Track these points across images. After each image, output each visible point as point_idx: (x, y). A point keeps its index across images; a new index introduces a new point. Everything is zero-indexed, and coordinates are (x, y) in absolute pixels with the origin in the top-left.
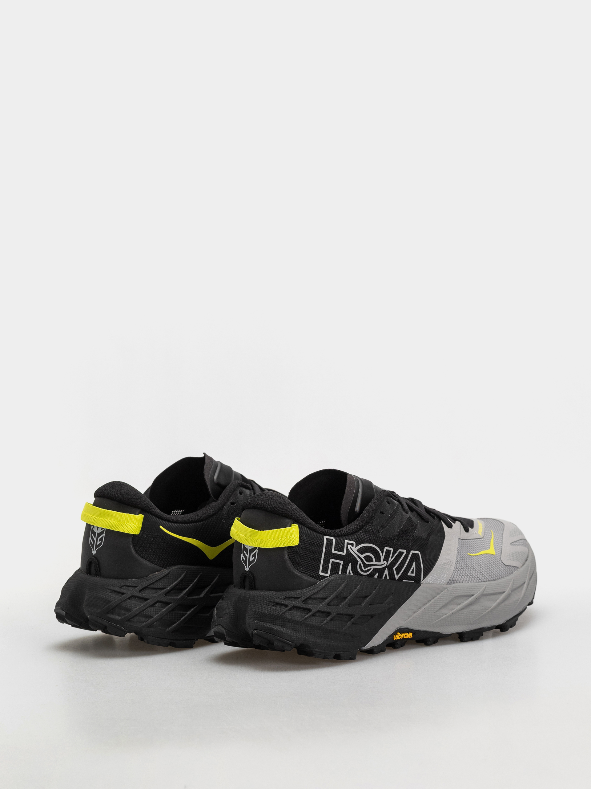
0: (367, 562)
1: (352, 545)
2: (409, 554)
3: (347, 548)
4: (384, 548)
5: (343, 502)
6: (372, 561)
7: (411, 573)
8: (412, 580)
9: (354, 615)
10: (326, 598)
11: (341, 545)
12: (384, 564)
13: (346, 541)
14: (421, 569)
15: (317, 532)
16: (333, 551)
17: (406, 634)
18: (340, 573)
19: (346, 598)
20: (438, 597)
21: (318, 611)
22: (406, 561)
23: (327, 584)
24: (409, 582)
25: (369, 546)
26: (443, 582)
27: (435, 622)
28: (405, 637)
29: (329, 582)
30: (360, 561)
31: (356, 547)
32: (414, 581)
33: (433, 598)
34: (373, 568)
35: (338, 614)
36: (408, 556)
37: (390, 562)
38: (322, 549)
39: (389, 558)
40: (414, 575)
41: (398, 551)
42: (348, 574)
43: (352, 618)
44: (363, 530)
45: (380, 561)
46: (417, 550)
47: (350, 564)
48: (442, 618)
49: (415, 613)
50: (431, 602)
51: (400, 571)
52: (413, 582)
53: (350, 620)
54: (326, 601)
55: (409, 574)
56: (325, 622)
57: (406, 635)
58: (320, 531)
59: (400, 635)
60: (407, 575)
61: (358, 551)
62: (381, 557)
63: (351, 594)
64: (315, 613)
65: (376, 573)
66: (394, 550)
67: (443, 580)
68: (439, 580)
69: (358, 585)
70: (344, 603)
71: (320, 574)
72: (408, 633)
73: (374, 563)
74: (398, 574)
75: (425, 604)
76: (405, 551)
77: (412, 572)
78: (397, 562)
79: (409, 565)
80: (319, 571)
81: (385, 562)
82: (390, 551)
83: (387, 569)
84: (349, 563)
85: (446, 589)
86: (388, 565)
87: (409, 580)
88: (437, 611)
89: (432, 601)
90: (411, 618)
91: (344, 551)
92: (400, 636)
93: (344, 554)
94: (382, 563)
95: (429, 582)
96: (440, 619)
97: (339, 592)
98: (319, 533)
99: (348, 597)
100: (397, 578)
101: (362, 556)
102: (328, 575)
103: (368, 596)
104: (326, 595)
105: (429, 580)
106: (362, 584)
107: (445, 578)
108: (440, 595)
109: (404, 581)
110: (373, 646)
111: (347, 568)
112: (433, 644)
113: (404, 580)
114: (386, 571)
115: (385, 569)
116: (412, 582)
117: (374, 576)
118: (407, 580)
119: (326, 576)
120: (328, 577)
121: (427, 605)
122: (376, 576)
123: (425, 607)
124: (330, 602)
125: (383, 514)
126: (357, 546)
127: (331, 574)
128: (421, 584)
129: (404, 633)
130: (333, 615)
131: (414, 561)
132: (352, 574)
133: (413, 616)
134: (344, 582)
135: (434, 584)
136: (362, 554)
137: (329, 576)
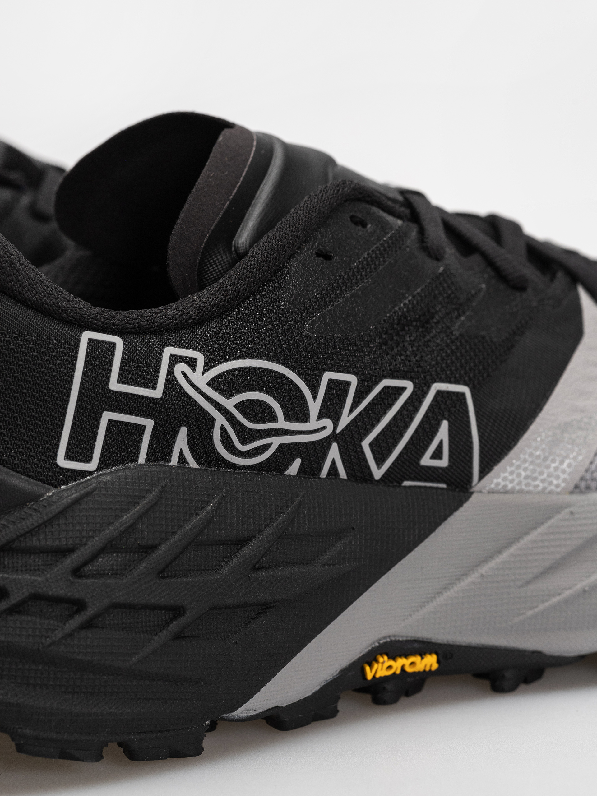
0: (252, 421)
1: (192, 363)
2: (424, 394)
3: (170, 373)
4: (320, 376)
5: (182, 215)
6: (274, 419)
7: (433, 457)
8: (438, 481)
9: (183, 607)
10: (71, 550)
11: (148, 365)
12: (324, 428)
13: (168, 351)
14: (471, 443)
15: (54, 318)
16: (114, 385)
17: (412, 659)
18: (142, 460)
19: (154, 547)
20: (533, 535)
21: (36, 597)
22: (412, 419)
23: (77, 502)
24: (425, 487)
25: (259, 368)
26: (557, 486)
27: (521, 618)
28: (409, 669)
29: (87, 494)
30: (220, 420)
31: (205, 371)
32: (448, 485)
33: (518, 539)
34: (276, 442)
35: (116, 606)
36: (421, 402)
37: (345, 420)
38: (72, 377)
39: (342, 407)
40: (444, 463)
41: (377, 383)
42: (174, 461)
43: (175, 618)
44: (237, 313)
45: (305, 419)
46: (457, 382)
47: (183, 431)
48: (546, 604)
49: (446, 588)
50: (505, 555)
51: (390, 452)
52: (442, 489)
53: (168, 624)
54: (69, 562)
55: (426, 461)
56: (59, 634)
57: (412, 664)
58: (65, 315)
59: (391, 663)
60: (418, 464)
61: (213, 383)
62: (307, 407)
63: (174, 533)
64: (23, 602)
65: (294, 460)
66: (361, 382)
67: (557, 477)
68: (543, 481)
69: (208, 502)
70: (143, 566)
71: (57, 466)
72: (422, 655)
73: (282, 424)
74: (380, 462)
75: (486, 560)
76: (409, 386)
77: (437, 455)
78: (378, 421)
79: (424, 428)
80: (56, 455)
81: (327, 422)
82: (348, 384)
83: (335, 446)
84: (180, 427)
85: (567, 511)
86: (338, 431)
87: (425, 481)
88: (529, 582)
89: (513, 550)
90: (429, 607)
91: (156, 384)
92: (390, 667)
93: (157, 393)
94: (313, 423)
95: (505, 486)
96: (542, 607)
97: (122, 529)
98: (62, 320)
99: (160, 544)
100: (378, 473)
101: (230, 404)
102: (92, 466)
103: (248, 540)
104: (71, 541)
105: (505, 479)
106: (223, 498)
107: (564, 472)
108: (541, 529)
109: (406, 483)
110: (277, 706)
111: (174, 443)
112: (522, 687)
113: (407, 480)
114: (334, 452)
115: (329, 447)
116: (437, 488)
117: (287, 468)
118: (419, 480)
119: (85, 472)
120: (91, 473)
121: (493, 564)
122: (294, 469)
123: (484, 570)
124: (85, 564)
125: (327, 257)
126: (212, 367)
127: (103, 465)
128: (472, 493)
129: (406, 656)
130: (90, 612)
131: (445, 419)
132: (193, 464)
133: (441, 600)
134: (148, 491)
135: (521, 492)
136: (228, 395)
137: (98, 469)
